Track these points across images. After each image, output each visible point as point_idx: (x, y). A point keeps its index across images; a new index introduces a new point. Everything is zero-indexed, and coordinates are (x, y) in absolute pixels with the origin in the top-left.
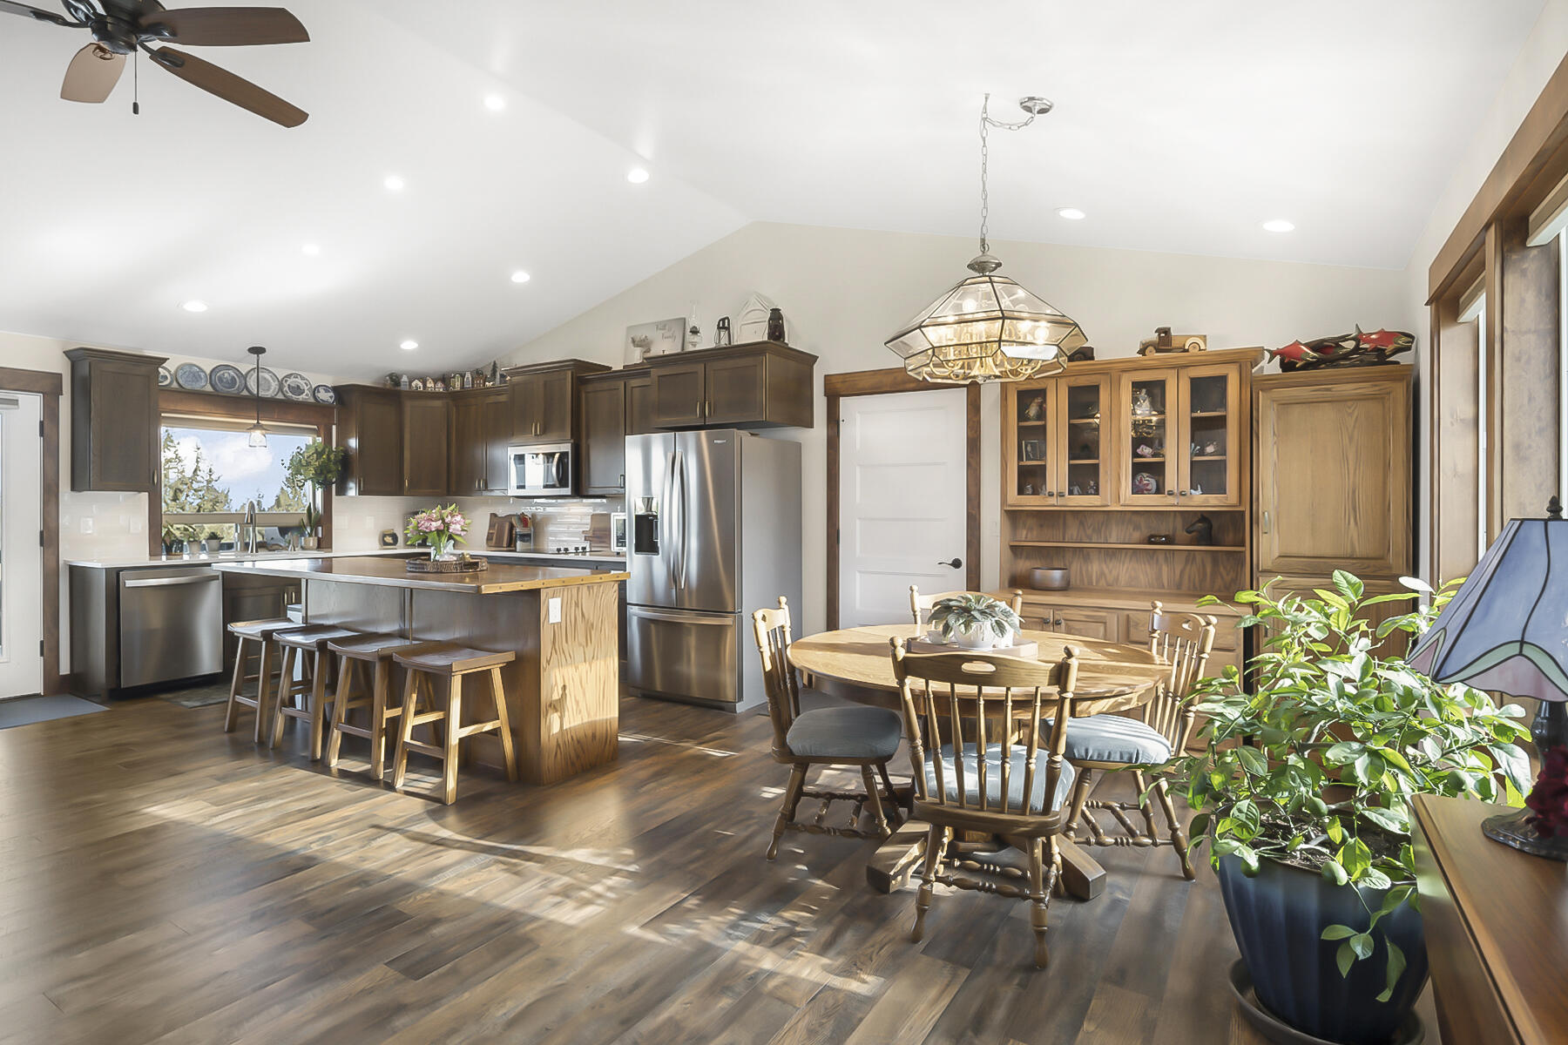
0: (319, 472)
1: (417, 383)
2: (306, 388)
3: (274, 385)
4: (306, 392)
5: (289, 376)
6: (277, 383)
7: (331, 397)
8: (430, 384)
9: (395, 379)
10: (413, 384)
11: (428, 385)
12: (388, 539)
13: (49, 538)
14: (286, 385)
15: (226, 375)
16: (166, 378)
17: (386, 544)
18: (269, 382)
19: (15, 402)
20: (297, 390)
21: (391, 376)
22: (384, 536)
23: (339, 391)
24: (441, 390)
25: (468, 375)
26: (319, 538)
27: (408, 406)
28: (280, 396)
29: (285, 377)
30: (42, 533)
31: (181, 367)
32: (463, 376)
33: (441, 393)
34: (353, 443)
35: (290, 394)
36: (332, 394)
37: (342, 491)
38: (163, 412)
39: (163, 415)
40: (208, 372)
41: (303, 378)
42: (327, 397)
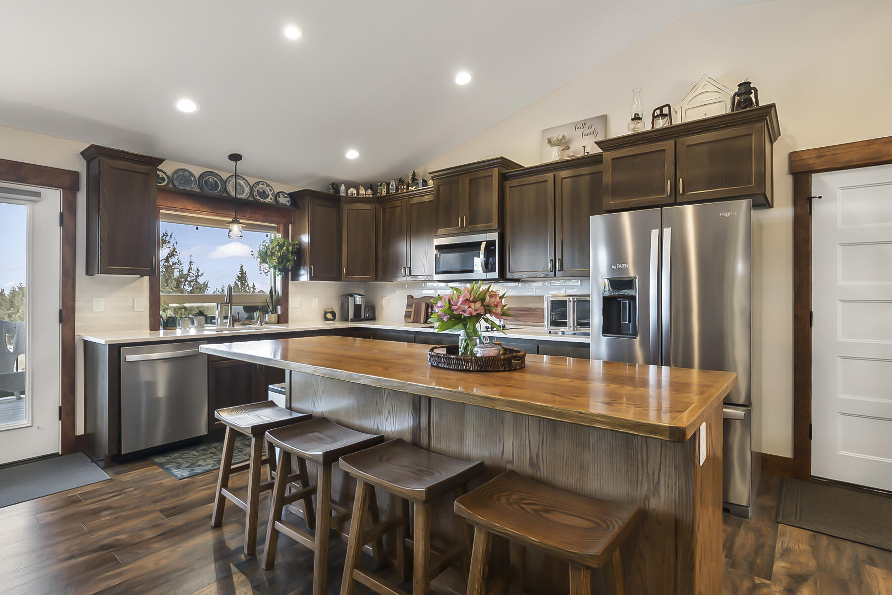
0: (280, 260)
1: (352, 191)
2: (270, 194)
3: (247, 189)
4: (270, 196)
5: (258, 183)
6: (249, 188)
7: (288, 201)
8: (362, 191)
9: (335, 186)
10: (349, 192)
11: (361, 192)
12: (329, 316)
13: (67, 316)
14: (256, 190)
15: (211, 180)
16: (163, 179)
17: (326, 319)
18: (243, 187)
19: (38, 194)
20: (264, 195)
21: (333, 184)
22: (326, 313)
23: (294, 197)
24: (371, 196)
25: (393, 183)
26: (278, 315)
27: (346, 207)
28: (251, 199)
29: (255, 183)
30: (61, 311)
31: (176, 172)
32: (388, 184)
33: (370, 198)
34: (305, 239)
35: (259, 198)
36: (288, 199)
37: (295, 277)
38: (163, 209)
39: (161, 211)
40: (197, 176)
41: (268, 185)
42: (284, 200)
